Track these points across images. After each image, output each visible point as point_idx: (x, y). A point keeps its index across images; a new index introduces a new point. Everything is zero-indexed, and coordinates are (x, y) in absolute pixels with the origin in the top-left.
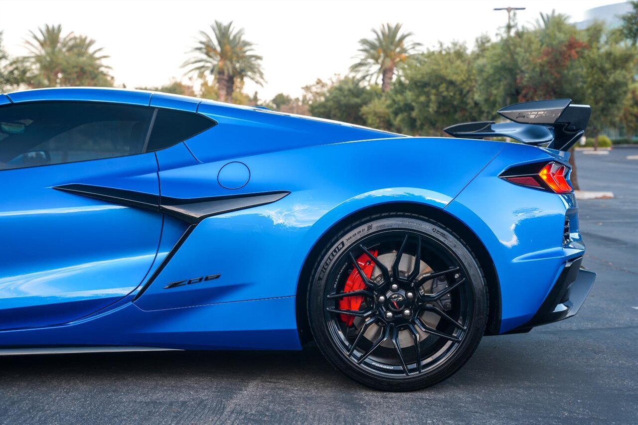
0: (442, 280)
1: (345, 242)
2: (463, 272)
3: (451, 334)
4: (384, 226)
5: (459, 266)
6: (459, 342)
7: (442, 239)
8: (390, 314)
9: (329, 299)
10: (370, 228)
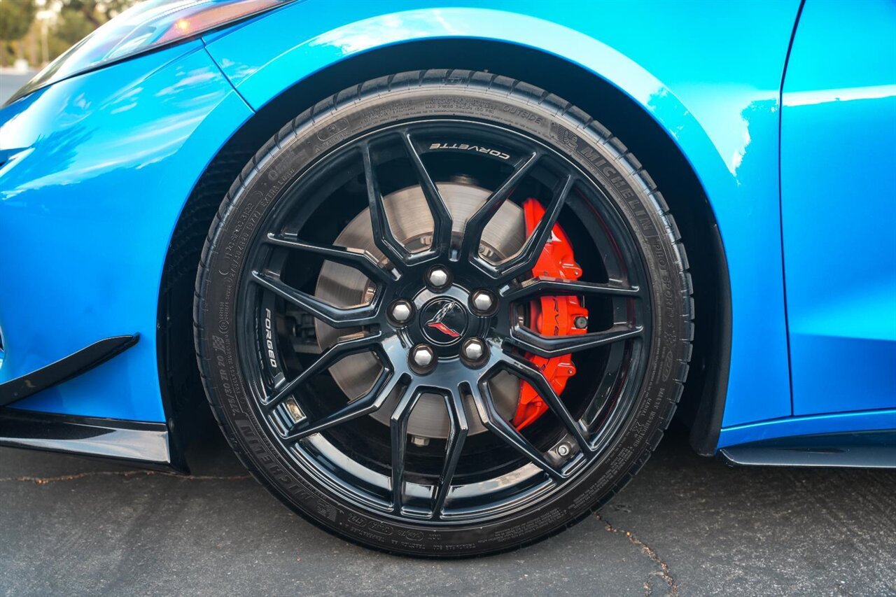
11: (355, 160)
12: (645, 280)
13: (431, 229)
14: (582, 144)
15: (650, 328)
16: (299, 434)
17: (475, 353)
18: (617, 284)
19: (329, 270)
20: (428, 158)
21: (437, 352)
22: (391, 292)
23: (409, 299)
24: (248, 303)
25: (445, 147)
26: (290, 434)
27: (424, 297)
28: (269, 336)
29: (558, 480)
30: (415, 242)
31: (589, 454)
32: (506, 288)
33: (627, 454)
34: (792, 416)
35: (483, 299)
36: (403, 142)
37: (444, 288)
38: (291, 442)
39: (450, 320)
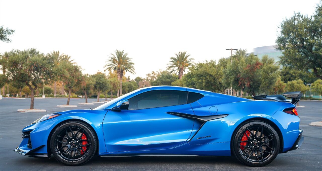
0: (267, 138)
1: (243, 128)
2: (274, 136)
3: (270, 152)
4: (253, 124)
5: (273, 134)
6: (273, 154)
7: (268, 127)
8: (254, 147)
9: (239, 143)
10: (250, 124)
11: (65, 129)
12: (91, 139)
13: (72, 135)
14: (85, 127)
15: (91, 144)
17: (77, 147)
18: (89, 140)
19: (64, 140)
21: (73, 147)
22: (69, 141)
23: (70, 142)
24: (55, 142)
25: (73, 128)
27: (72, 141)
28: (57, 145)
29: (84, 158)
30: (71, 137)
31: (86, 155)
32: (79, 140)
33: (90, 155)
34: (107, 152)
35: (77, 141)
36: (69, 128)
37: (74, 141)
38: (59, 155)
39: (74, 143)
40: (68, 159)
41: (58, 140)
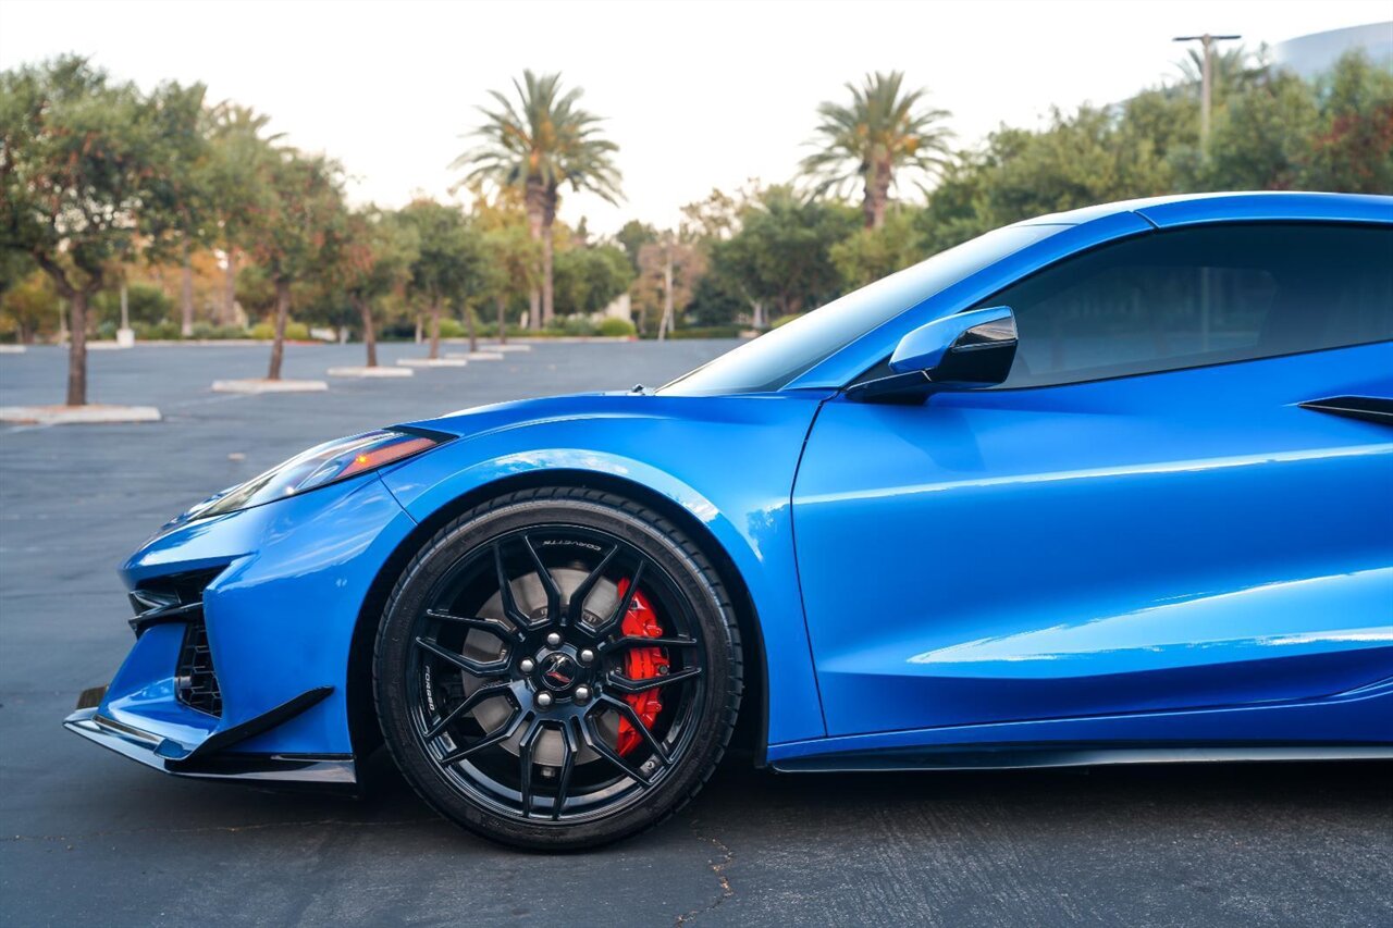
11: (487, 555)
12: (698, 634)
13: (546, 604)
14: (648, 538)
15: (706, 670)
16: (451, 760)
17: (583, 694)
18: (683, 638)
19: (474, 638)
20: (542, 552)
21: (554, 695)
22: (519, 650)
23: (532, 656)
24: (414, 661)
25: (554, 543)
26: (444, 758)
27: (543, 654)
28: (428, 686)
29: (646, 787)
30: (536, 614)
31: (667, 766)
32: (603, 644)
33: (694, 763)
34: (827, 737)
35: (587, 653)
36: (522, 541)
37: (558, 646)
38: (445, 765)
39: (562, 670)
40: (518, 796)
41: (430, 644)
